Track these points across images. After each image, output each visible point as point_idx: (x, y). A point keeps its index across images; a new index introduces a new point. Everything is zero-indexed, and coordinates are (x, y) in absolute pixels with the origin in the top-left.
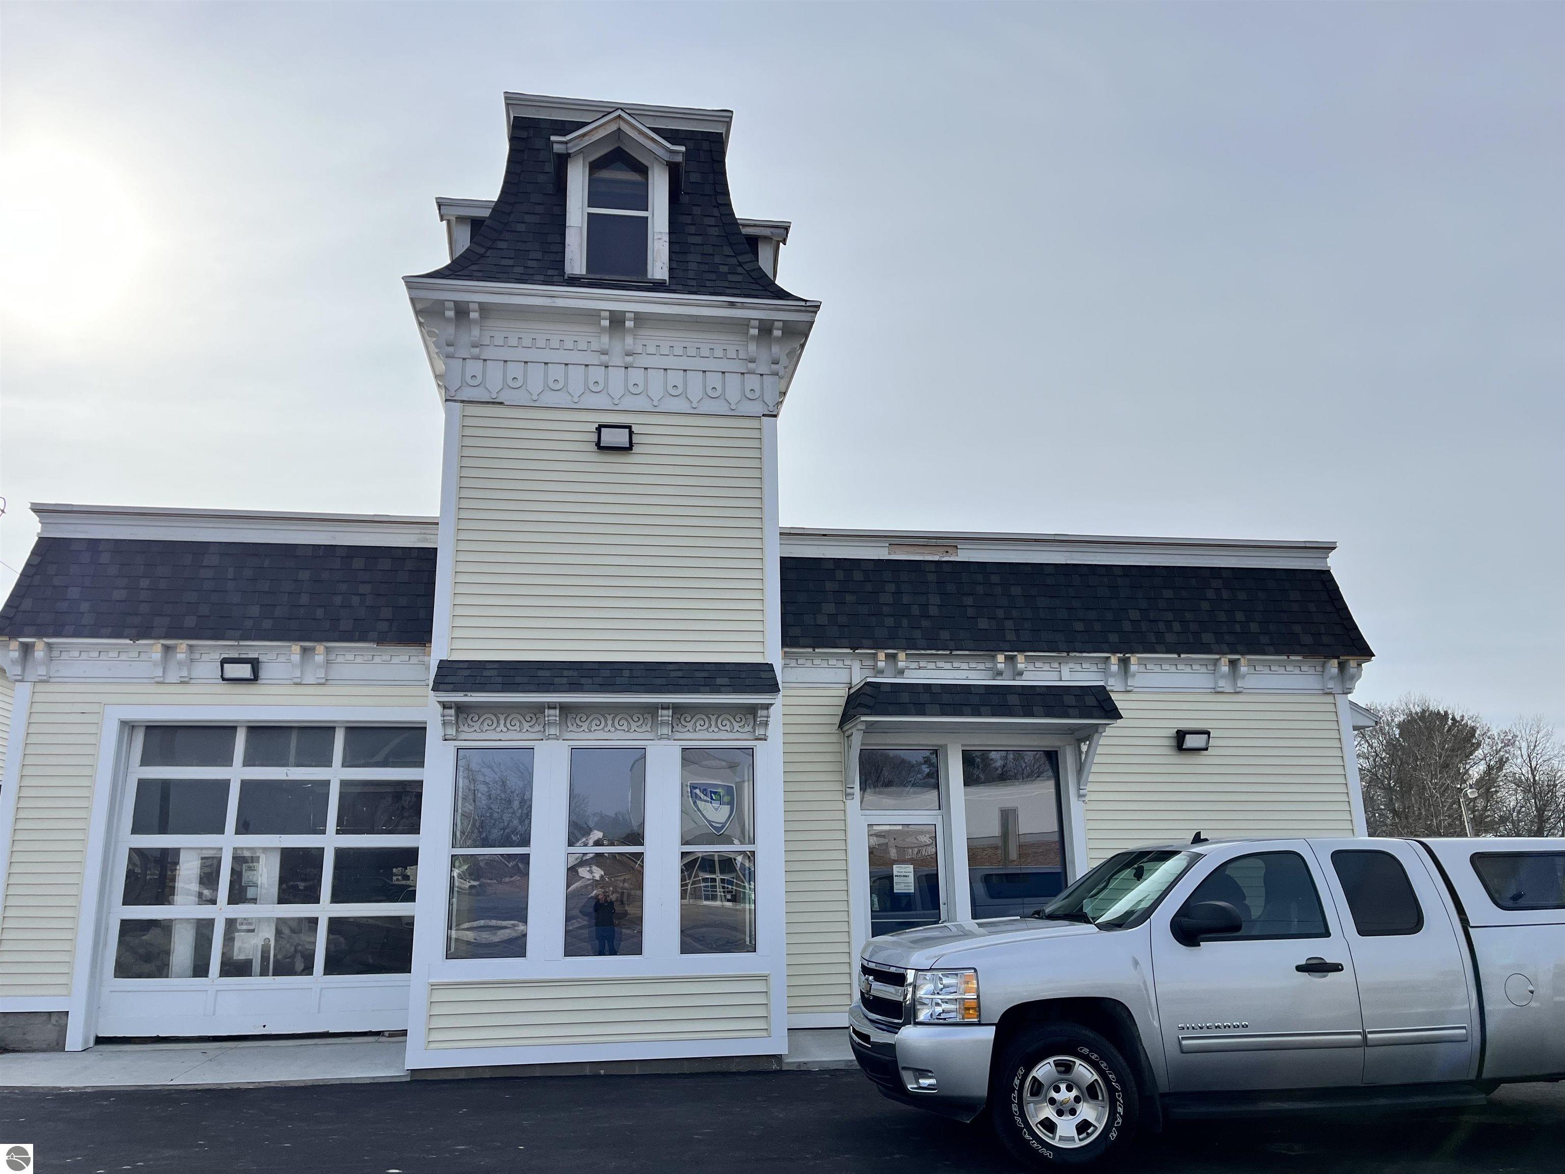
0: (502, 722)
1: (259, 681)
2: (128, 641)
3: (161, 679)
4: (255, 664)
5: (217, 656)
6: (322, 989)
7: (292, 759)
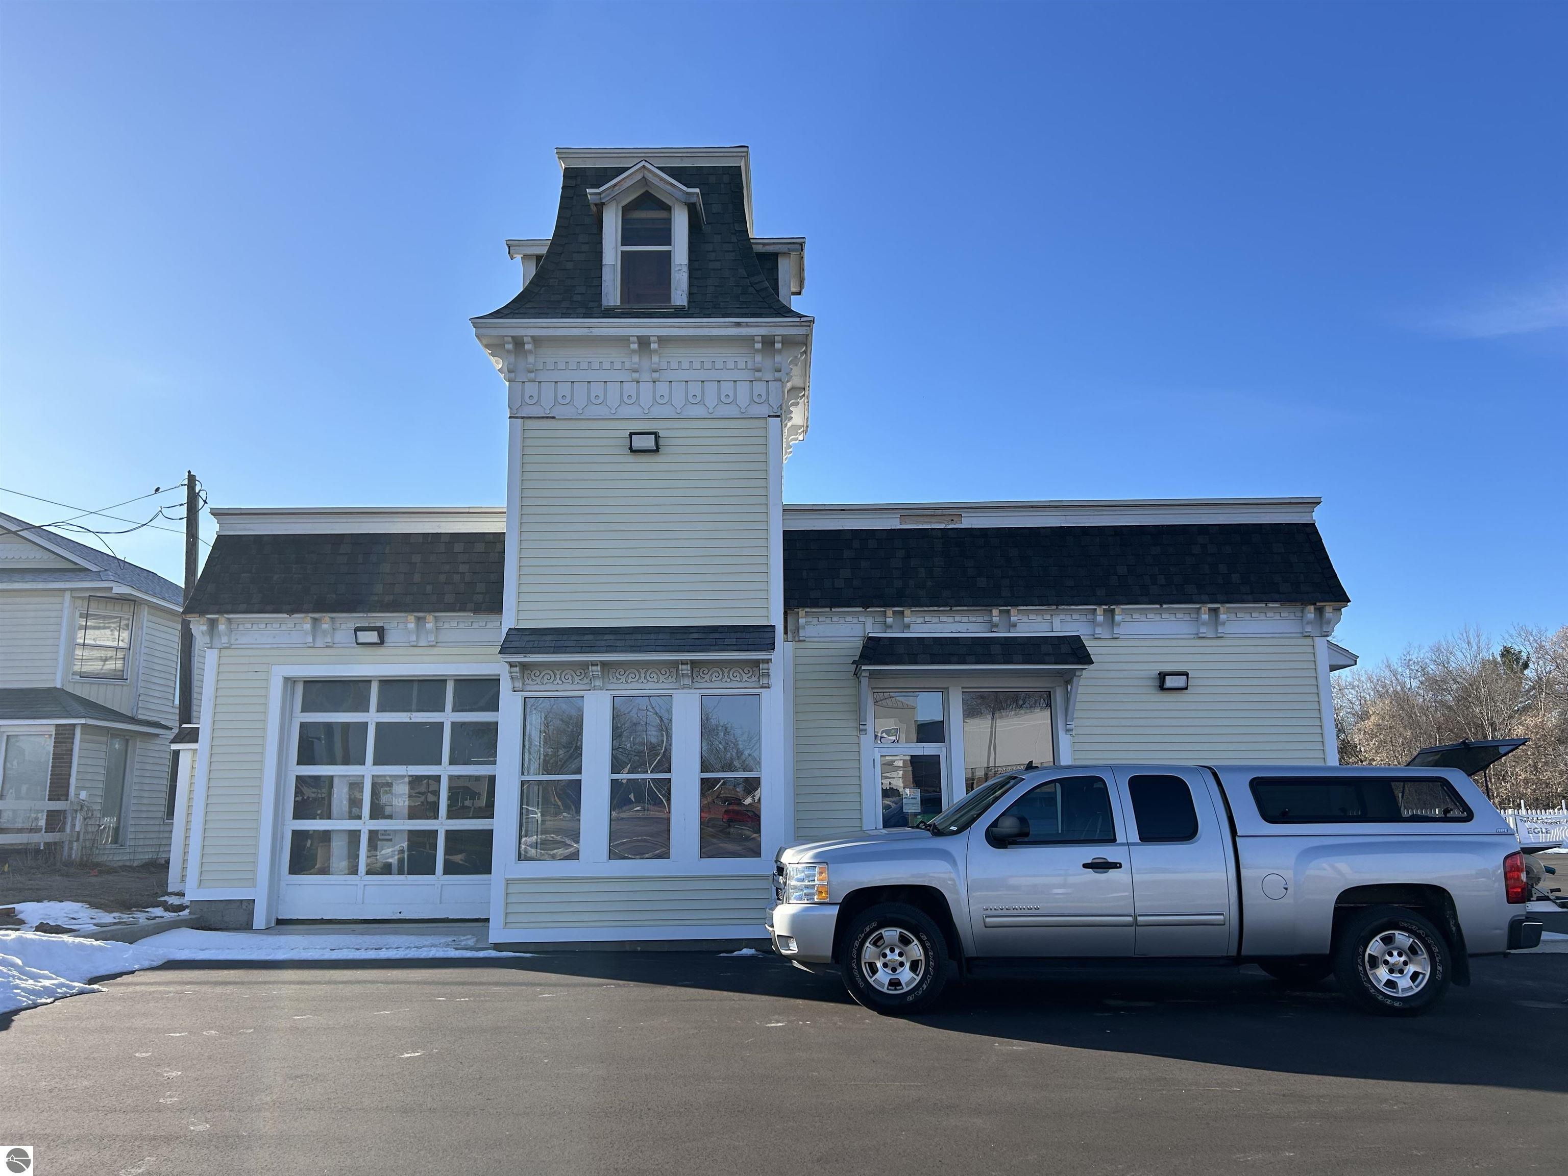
0: (558, 677)
1: (385, 645)
2: (285, 615)
3: (312, 645)
4: (381, 631)
5: (352, 626)
6: (442, 885)
7: (414, 707)
